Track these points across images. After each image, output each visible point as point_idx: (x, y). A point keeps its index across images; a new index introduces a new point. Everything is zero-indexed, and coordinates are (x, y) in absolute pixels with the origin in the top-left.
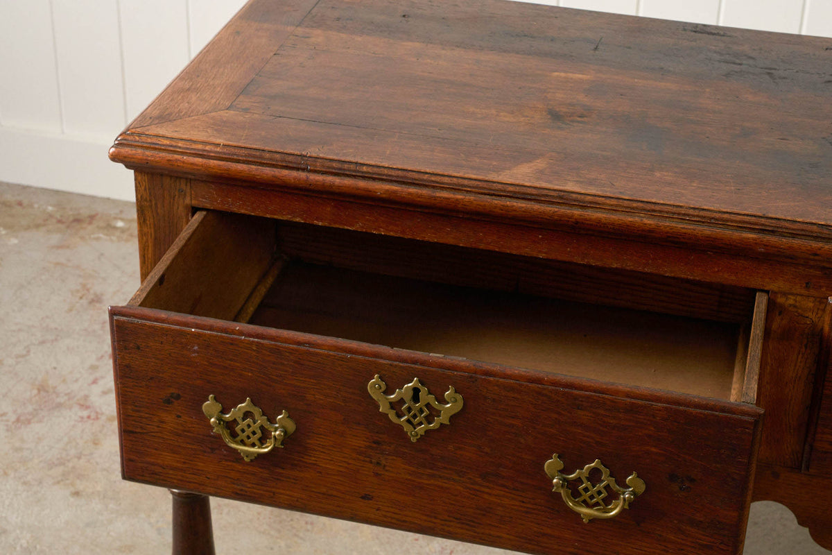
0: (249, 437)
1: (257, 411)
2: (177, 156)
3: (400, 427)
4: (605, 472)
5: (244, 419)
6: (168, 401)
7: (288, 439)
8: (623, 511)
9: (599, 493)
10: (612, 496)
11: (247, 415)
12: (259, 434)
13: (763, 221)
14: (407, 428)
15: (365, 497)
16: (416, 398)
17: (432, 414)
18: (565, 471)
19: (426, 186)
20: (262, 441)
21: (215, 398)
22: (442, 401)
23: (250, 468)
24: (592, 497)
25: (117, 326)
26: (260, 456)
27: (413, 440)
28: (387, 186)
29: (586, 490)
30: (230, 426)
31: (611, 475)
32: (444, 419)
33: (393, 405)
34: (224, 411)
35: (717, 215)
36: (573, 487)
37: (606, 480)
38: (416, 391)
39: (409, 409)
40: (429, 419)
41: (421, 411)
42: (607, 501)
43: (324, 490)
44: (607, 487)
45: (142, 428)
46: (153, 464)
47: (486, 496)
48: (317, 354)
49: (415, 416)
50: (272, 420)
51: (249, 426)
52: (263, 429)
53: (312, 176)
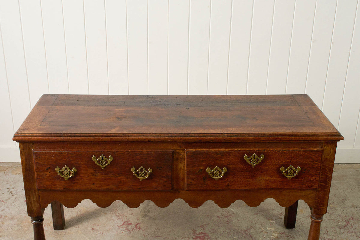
0: (66, 174)
1: (68, 168)
2: (30, 138)
3: (100, 166)
4: (144, 169)
5: (65, 170)
6: (47, 169)
7: (75, 173)
8: (148, 177)
9: (143, 174)
10: (146, 174)
11: (66, 169)
12: (69, 173)
13: (169, 134)
14: (101, 166)
15: (93, 184)
16: (103, 159)
17: (107, 162)
18: (136, 170)
19: (92, 136)
20: (69, 175)
21: (58, 167)
22: (108, 159)
23: (67, 182)
24: (142, 175)
25: (35, 154)
26: (69, 178)
27: (103, 169)
28: (83, 138)
29: (140, 173)
30: (62, 173)
32: (109, 163)
33: (98, 161)
34: (60, 169)
35: (159, 134)
36: (137, 173)
37: (144, 170)
38: (102, 157)
39: (101, 162)
40: (106, 163)
41: (104, 162)
42: (145, 175)
43: (84, 184)
44: (145, 172)
45: (41, 177)
46: (44, 185)
47: (119, 179)
48: (81, 153)
49: (103, 163)
50: (71, 170)
51: (66, 172)
52: (69, 172)
53: (64, 138)
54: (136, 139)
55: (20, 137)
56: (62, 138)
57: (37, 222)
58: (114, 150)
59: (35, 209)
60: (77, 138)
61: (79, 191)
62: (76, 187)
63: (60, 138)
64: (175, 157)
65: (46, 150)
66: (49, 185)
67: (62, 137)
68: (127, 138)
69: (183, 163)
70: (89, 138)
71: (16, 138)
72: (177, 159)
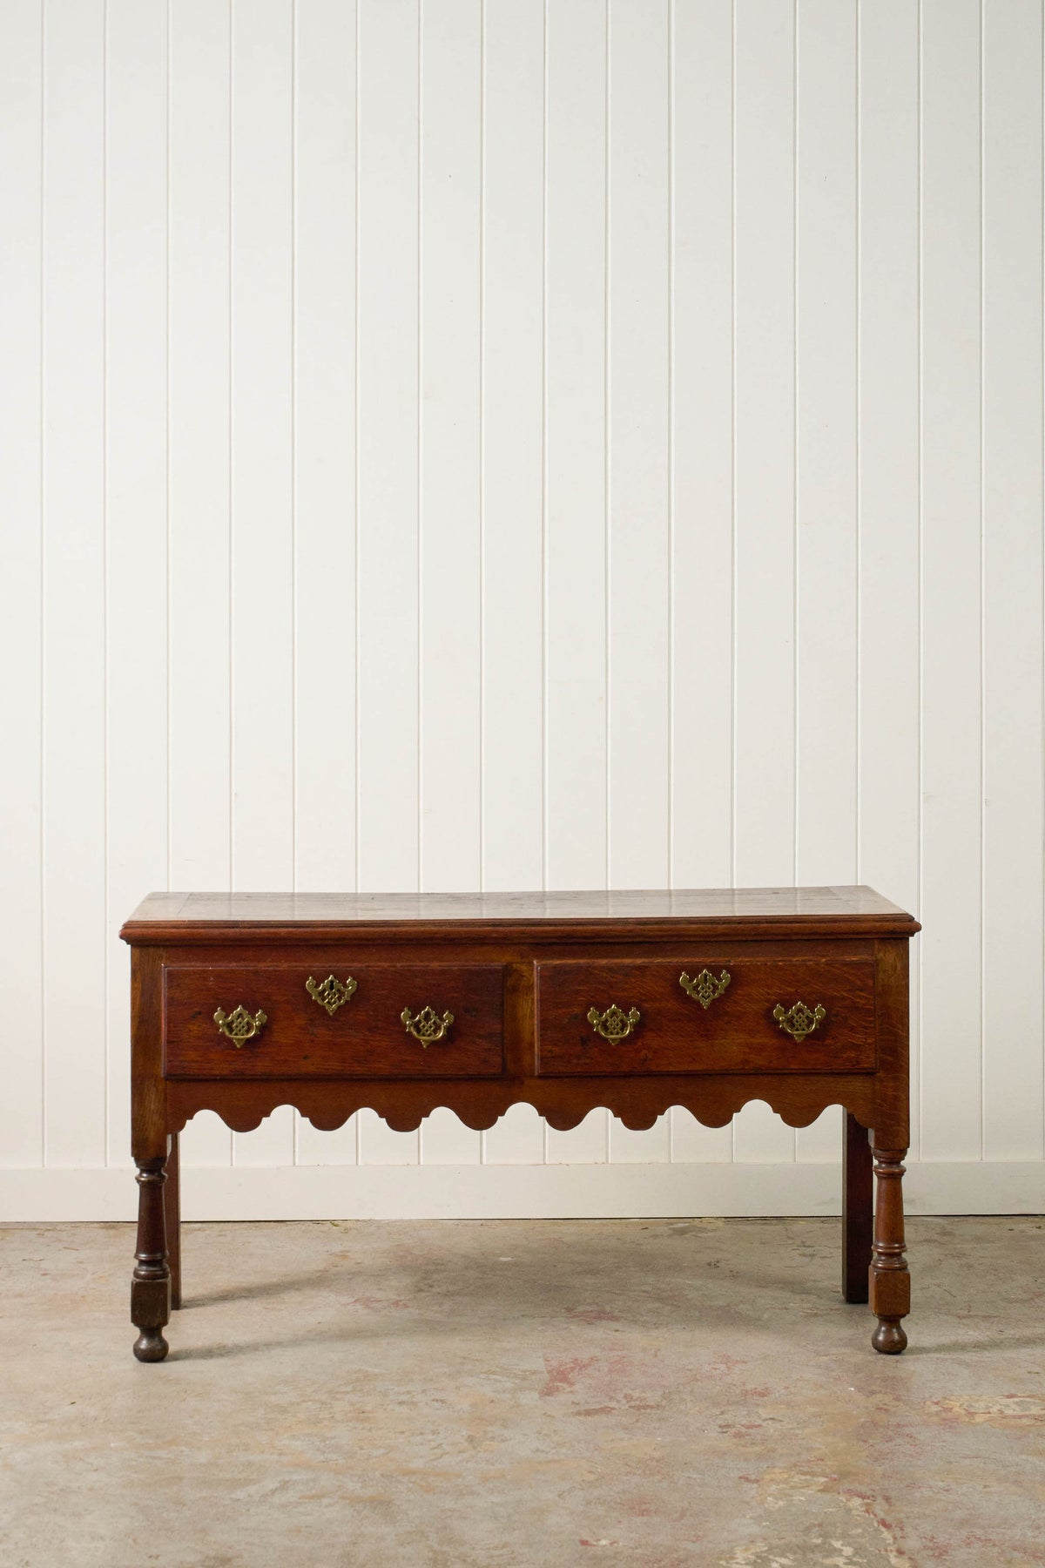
0: (241, 1030)
1: (245, 1012)
3: (324, 1007)
4: (433, 1013)
5: (238, 1019)
6: (194, 1017)
7: (263, 1028)
8: (444, 1034)
9: (431, 1026)
10: (437, 1028)
11: (240, 1015)
12: (246, 1028)
14: (328, 1007)
15: (305, 1058)
16: (332, 987)
17: (342, 994)
18: (413, 1016)
20: (248, 1031)
21: (221, 1008)
22: (345, 986)
23: (241, 1052)
24: (427, 1031)
25: (168, 974)
26: (247, 1040)
27: (331, 1014)
29: (424, 1026)
30: (229, 1026)
31: (436, 1015)
32: (347, 997)
33: (320, 994)
34: (226, 1016)
36: (417, 1026)
37: (434, 1017)
38: (332, 982)
39: (329, 994)
40: (339, 999)
41: (335, 994)
42: (435, 1031)
43: (282, 1058)
44: (434, 1023)
45: (177, 1038)
46: (184, 1061)
47: (372, 1043)
48: (280, 971)
49: (332, 998)
50: (253, 1017)
51: (241, 1022)
52: (248, 1023)
53: (243, 930)
54: (416, 932)
55: (139, 930)
56: (238, 930)
57: (152, 1178)
58: (360, 965)
59: (152, 1135)
60: (272, 930)
61: (267, 1079)
62: (261, 1066)
63: (233, 930)
64: (509, 983)
65: (196, 966)
66: (195, 1062)
67: (237, 927)
68: (394, 929)
69: (530, 1001)
70: (302, 930)
71: (129, 931)
72: (515, 990)
